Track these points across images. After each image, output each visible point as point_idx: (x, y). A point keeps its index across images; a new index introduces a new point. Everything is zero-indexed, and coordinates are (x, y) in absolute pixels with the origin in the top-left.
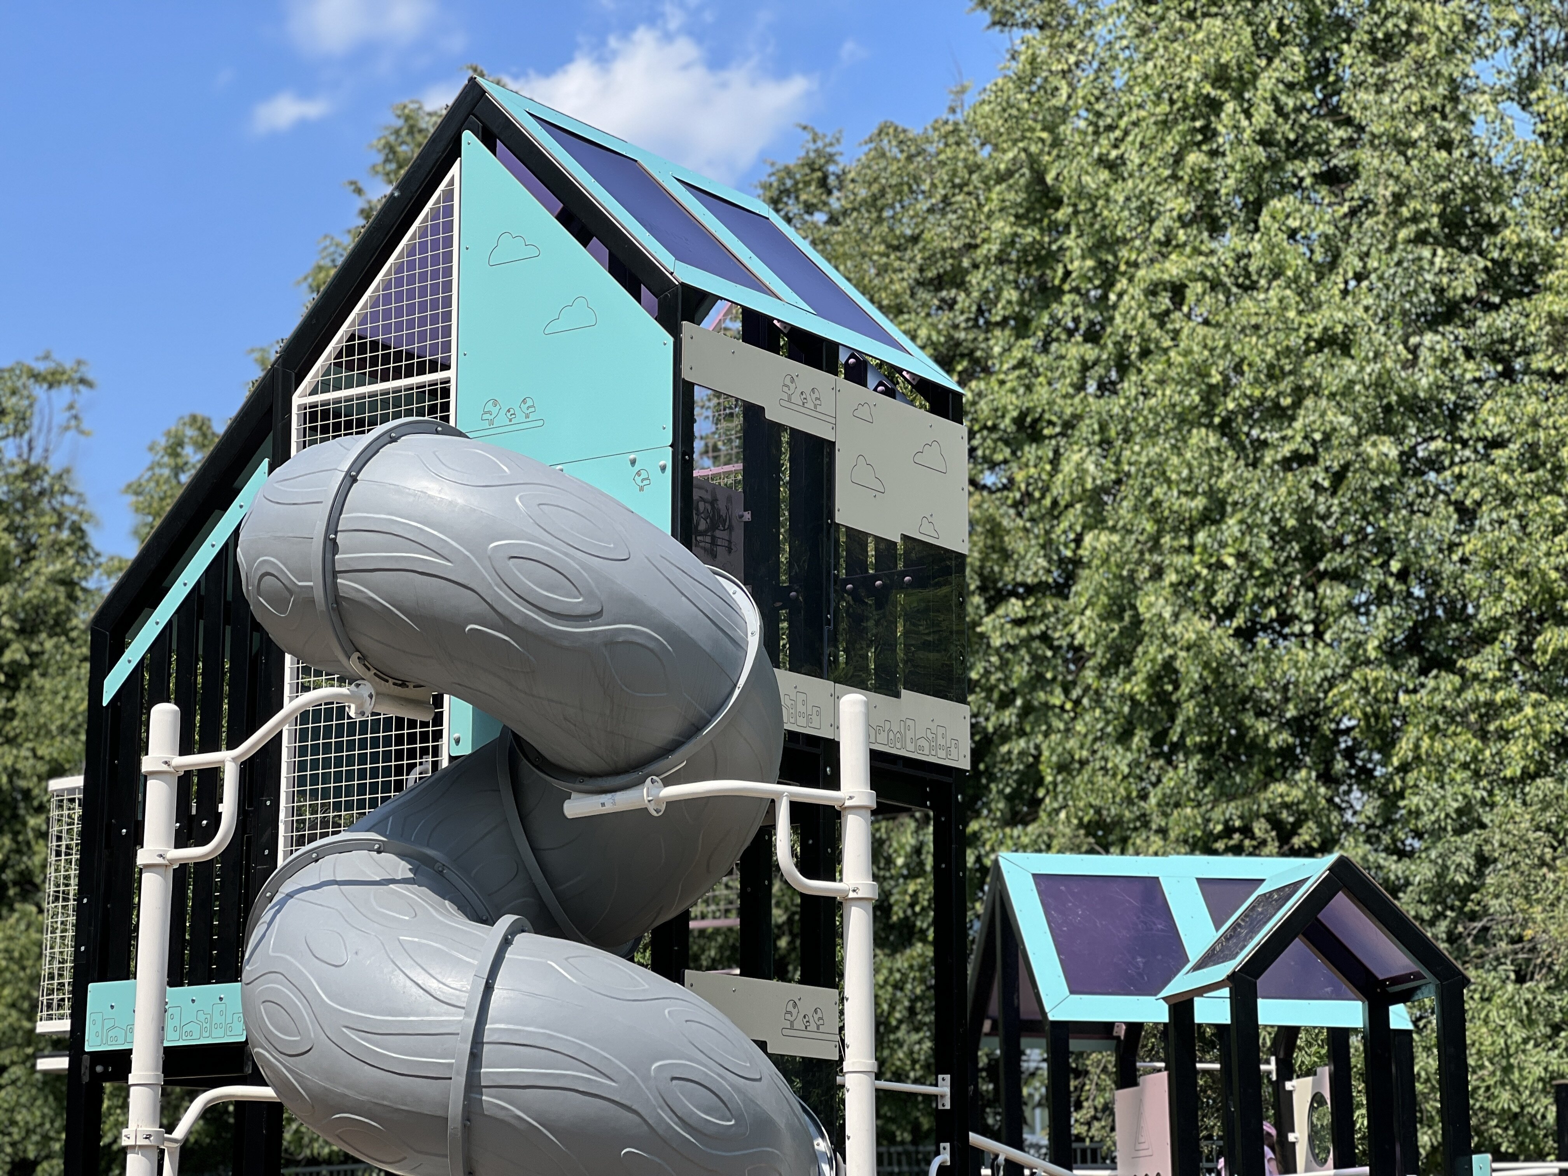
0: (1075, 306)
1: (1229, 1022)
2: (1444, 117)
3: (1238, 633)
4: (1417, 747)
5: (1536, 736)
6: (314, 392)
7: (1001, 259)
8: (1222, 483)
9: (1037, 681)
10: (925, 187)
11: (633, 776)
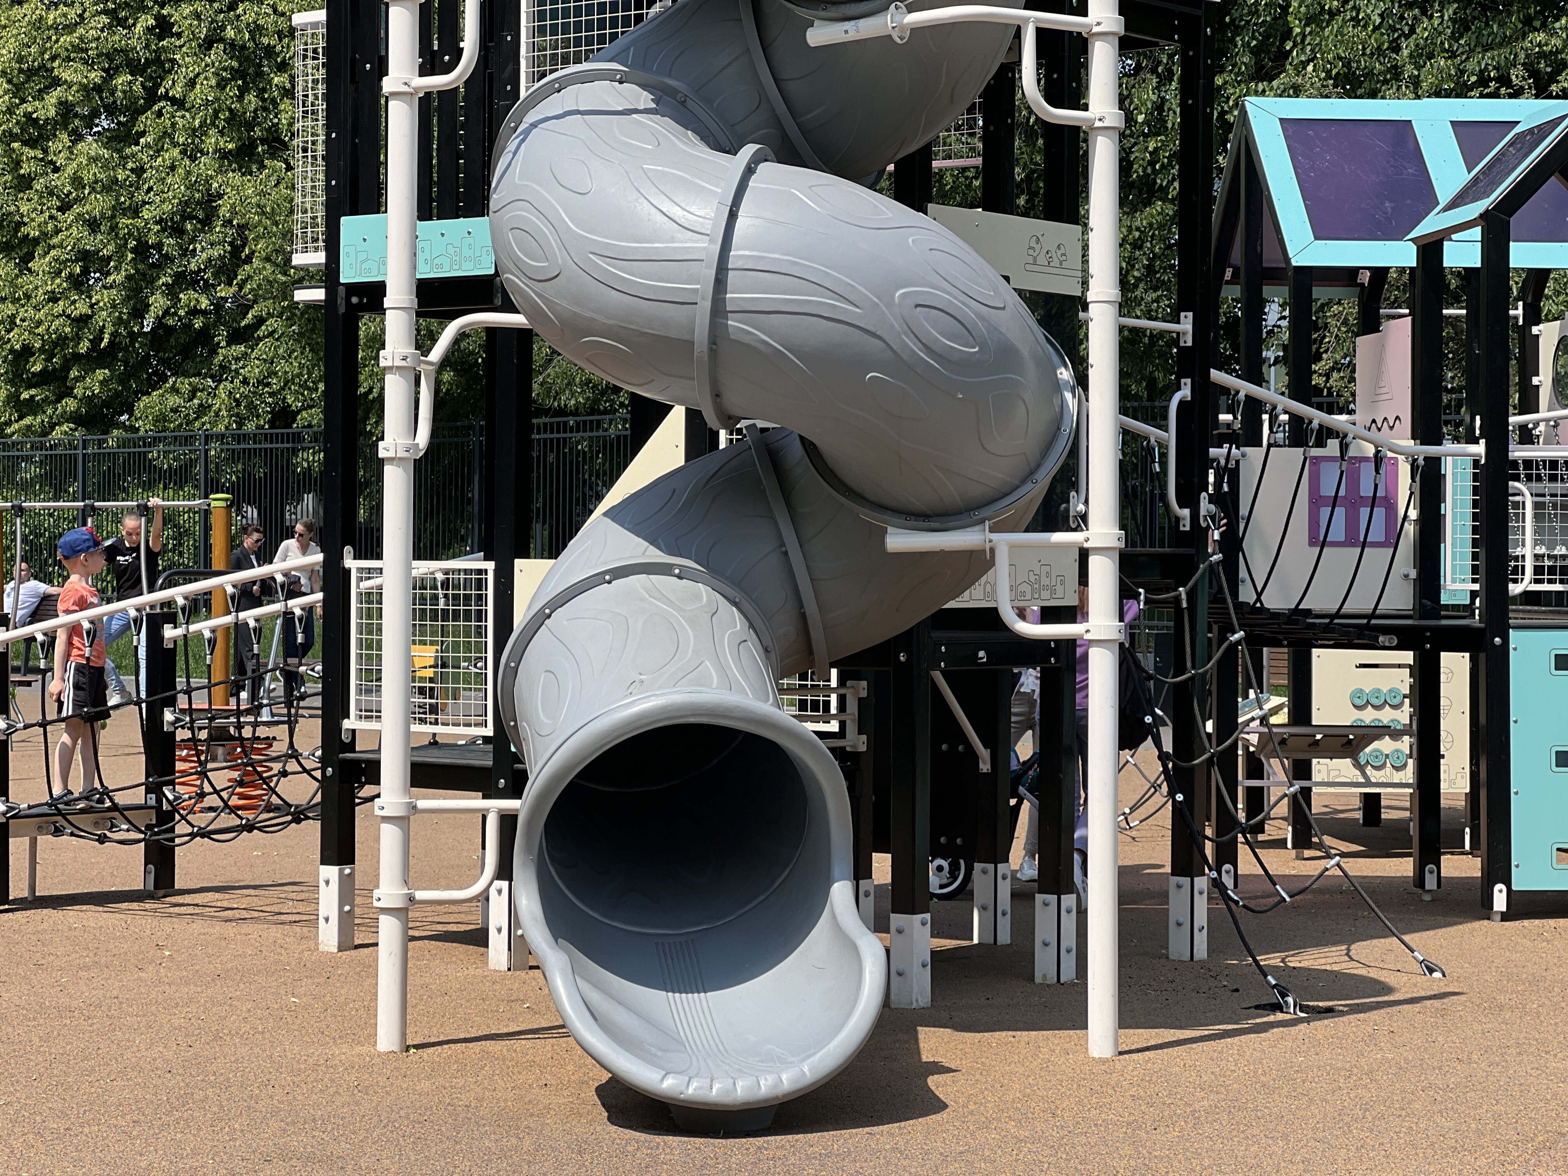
1: (1479, 265)
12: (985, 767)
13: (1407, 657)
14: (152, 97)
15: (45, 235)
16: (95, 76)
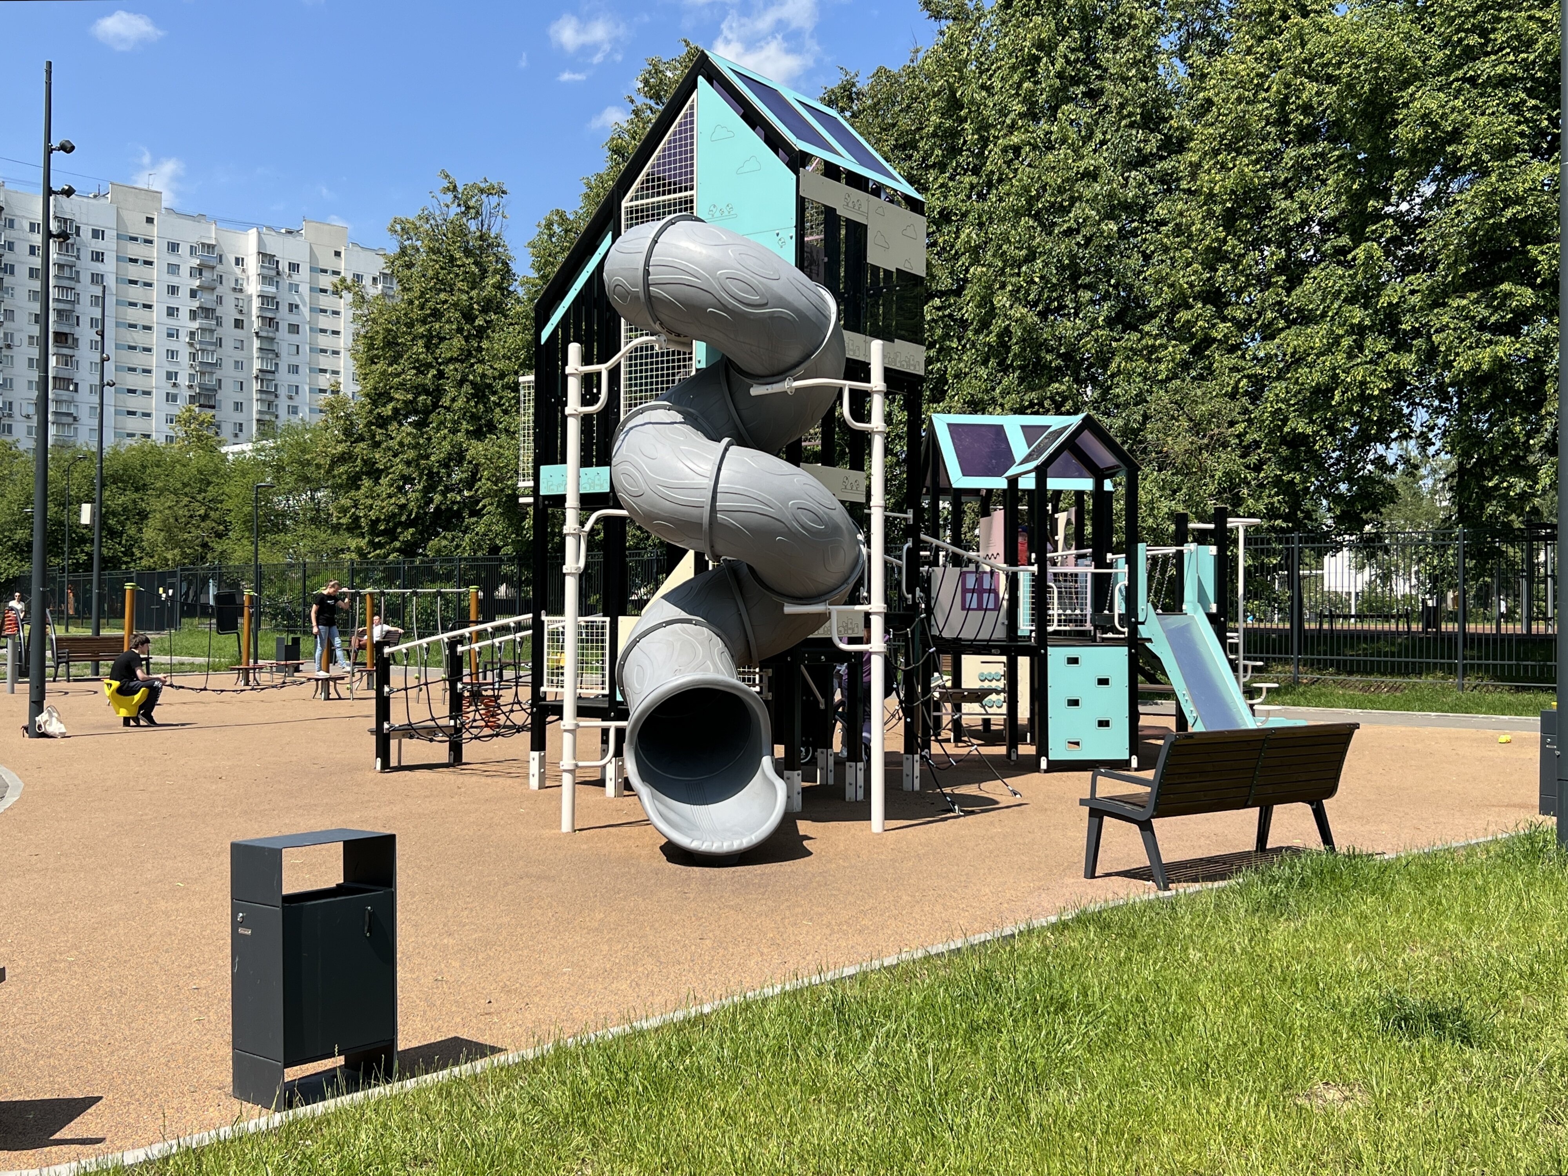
0: (968, 157)
1: (1034, 488)
2: (1145, 66)
3: (1039, 314)
4: (1119, 366)
5: (1173, 360)
6: (631, 200)
7: (934, 135)
8: (1035, 243)
9: (946, 336)
10: (899, 99)
11: (781, 377)
12: (822, 707)
13: (1004, 659)
14: (435, 405)
15: (386, 468)
16: (410, 397)
